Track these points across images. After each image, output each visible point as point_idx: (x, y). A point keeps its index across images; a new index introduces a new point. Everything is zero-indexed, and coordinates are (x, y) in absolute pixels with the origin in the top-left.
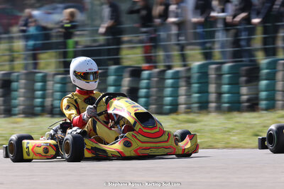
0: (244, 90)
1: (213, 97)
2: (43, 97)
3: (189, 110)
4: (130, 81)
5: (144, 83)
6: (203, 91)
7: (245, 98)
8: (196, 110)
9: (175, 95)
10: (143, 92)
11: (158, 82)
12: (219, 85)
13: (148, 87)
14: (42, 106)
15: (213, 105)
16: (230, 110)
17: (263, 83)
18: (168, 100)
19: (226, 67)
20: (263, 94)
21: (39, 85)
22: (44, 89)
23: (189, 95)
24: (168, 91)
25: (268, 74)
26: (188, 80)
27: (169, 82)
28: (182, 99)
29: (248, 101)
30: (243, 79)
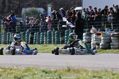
0: (60, 38)
1: (52, 40)
2: (9, 39)
3: (46, 43)
4: (31, 35)
5: (35, 36)
6: (50, 38)
7: (61, 40)
8: (48, 43)
9: (43, 39)
10: (34, 38)
11: (38, 36)
12: (54, 37)
13: (36, 37)
14: (9, 41)
15: (52, 42)
16: (57, 43)
17: (65, 36)
18: (41, 40)
19: (56, 32)
20: (65, 39)
21: (7, 36)
22: (9, 37)
23: (46, 39)
24: (41, 38)
25: (67, 34)
26: (46, 35)
27: (41, 36)
28: (44, 40)
29: (61, 41)
30: (60, 35)
